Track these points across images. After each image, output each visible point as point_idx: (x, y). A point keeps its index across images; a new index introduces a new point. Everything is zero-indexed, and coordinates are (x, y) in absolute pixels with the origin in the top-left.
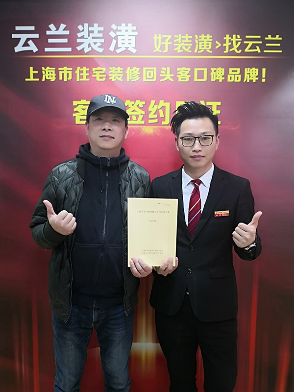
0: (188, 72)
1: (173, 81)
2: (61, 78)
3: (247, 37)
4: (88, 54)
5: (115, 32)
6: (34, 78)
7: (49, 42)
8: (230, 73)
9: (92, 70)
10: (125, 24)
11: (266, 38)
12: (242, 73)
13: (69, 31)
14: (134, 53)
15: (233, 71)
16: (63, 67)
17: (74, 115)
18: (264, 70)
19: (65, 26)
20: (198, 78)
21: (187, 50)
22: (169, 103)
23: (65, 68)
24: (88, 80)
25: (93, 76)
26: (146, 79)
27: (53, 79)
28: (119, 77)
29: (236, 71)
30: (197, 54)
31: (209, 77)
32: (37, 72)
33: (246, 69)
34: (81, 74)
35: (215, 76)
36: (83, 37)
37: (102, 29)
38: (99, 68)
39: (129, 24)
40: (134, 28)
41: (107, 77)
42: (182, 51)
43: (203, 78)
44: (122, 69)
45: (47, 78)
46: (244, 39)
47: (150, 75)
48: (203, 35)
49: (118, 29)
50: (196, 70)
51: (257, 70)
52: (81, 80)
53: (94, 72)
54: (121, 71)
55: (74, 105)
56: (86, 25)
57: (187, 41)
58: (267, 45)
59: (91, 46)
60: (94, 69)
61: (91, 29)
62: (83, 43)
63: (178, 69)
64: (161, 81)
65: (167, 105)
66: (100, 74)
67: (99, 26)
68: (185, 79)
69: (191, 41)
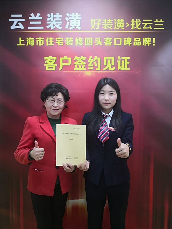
0: (111, 40)
1: (102, 45)
2: (37, 44)
3: (144, 20)
4: (53, 30)
5: (69, 17)
6: (22, 44)
7: (31, 23)
8: (135, 41)
9: (55, 39)
10: (74, 13)
11: (155, 21)
12: (142, 41)
13: (42, 17)
14: (80, 29)
15: (136, 40)
16: (38, 38)
17: (45, 65)
18: (154, 39)
19: (40, 14)
20: (116, 44)
21: (110, 28)
22: (100, 58)
23: (40, 38)
24: (53, 45)
25: (56, 42)
26: (87, 44)
27: (33, 44)
28: (71, 43)
29: (138, 40)
30: (116, 30)
31: (123, 43)
32: (23, 40)
33: (144, 38)
34: (49, 42)
35: (126, 42)
36: (50, 21)
37: (61, 16)
38: (59, 38)
39: (76, 13)
40: (80, 15)
41: (64, 43)
42: (107, 28)
43: (119, 44)
44: (73, 39)
45: (30, 44)
46: (142, 22)
47: (89, 42)
48: (119, 19)
49: (71, 16)
50: (115, 39)
51: (150, 39)
52: (49, 45)
53: (57, 41)
54: (72, 39)
55: (45, 59)
56: (52, 14)
57: (110, 22)
58: (155, 25)
59: (55, 26)
60: (56, 39)
61: (55, 16)
62: (50, 24)
63: (105, 39)
64: (95, 45)
65: (99, 59)
66: (60, 41)
67: (59, 15)
68: (109, 44)
69: (112, 23)
